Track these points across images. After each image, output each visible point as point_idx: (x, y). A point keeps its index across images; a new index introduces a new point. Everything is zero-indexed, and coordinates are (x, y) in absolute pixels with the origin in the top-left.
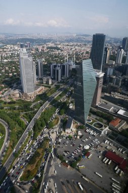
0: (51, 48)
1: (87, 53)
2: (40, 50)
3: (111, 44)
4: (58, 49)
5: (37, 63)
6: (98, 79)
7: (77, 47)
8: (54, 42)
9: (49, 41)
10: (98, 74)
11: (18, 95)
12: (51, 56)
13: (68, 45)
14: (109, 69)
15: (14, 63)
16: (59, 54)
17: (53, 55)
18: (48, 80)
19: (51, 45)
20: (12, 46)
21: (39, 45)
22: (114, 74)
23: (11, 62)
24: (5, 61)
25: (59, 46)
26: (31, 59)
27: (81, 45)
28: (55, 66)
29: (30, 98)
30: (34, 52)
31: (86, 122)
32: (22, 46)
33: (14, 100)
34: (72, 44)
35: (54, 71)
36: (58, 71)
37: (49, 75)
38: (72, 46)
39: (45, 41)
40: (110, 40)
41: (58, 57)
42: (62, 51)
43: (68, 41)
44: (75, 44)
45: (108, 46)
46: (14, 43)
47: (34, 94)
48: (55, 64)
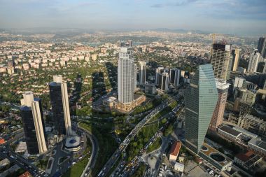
0: (158, 48)
1: (206, 55)
2: (144, 51)
3: (240, 45)
4: (167, 50)
5: (139, 66)
7: (192, 48)
8: (162, 41)
9: (156, 39)
11: (112, 104)
12: (156, 57)
13: (180, 46)
14: (237, 79)
15: (111, 64)
16: (168, 55)
17: (159, 57)
18: (151, 88)
19: (158, 44)
20: (111, 45)
21: (144, 44)
23: (108, 63)
24: (101, 61)
25: (169, 46)
26: (131, 61)
27: (197, 45)
28: (162, 71)
29: (127, 109)
30: (136, 52)
31: (200, 150)
32: (122, 45)
33: (107, 110)
34: (185, 44)
35: (160, 77)
36: (165, 77)
38: (186, 46)
39: (151, 40)
40: (240, 41)
41: (166, 60)
42: (172, 52)
43: (181, 40)
44: (190, 44)
45: (235, 47)
46: (113, 41)
47: (133, 104)
48: (162, 68)
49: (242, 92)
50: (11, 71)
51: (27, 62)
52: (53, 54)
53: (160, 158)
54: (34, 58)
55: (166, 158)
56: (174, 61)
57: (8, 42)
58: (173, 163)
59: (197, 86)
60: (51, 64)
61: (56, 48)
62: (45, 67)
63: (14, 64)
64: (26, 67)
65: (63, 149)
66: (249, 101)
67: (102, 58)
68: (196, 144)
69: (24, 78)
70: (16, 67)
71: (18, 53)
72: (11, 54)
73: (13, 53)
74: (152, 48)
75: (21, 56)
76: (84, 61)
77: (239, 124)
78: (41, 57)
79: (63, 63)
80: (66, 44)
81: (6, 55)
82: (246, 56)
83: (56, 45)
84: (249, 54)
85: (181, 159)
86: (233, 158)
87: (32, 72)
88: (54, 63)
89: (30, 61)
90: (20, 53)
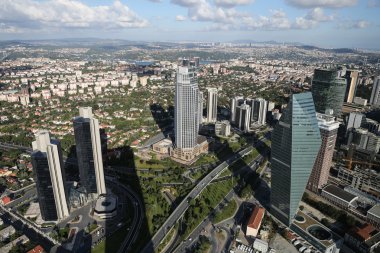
0: (236, 68)
1: (307, 79)
2: (216, 72)
3: (361, 64)
4: (250, 70)
5: (206, 94)
6: (325, 133)
7: (287, 69)
8: (244, 58)
9: (235, 56)
10: (325, 123)
11: (165, 150)
12: (233, 83)
13: (270, 65)
14: (352, 116)
15: (168, 92)
16: (251, 79)
17: (238, 82)
18: (224, 126)
19: (236, 62)
20: (169, 63)
21: (216, 63)
22: (364, 125)
23: (162, 90)
24: (154, 87)
25: (253, 66)
26: (195, 87)
27: (295, 65)
28: (240, 103)
29: (187, 158)
30: (204, 74)
31: (292, 221)
32: (185, 63)
33: (158, 157)
34: (277, 62)
35: (238, 110)
36: (244, 112)
37: (228, 117)
38: (278, 66)
39: (228, 57)
41: (248, 86)
42: (257, 74)
43: (271, 58)
44: (285, 62)
45: (353, 68)
46: (173, 58)
47: (195, 151)
48: (242, 98)
49: (361, 134)
50: (25, 101)
51: (48, 88)
52: (86, 76)
53: (232, 231)
54: (59, 82)
55: (241, 232)
56: (259, 88)
57: (24, 59)
58: (251, 240)
59: (289, 126)
60: (81, 91)
61: (90, 68)
62: (73, 95)
63: (30, 91)
64: (46, 95)
65: (92, 214)
66: (370, 149)
67: (155, 83)
68: (287, 211)
69: (43, 110)
70: (33, 95)
71: (36, 74)
72: (26, 76)
73: (29, 75)
74: (227, 69)
75: (40, 80)
76: (129, 86)
77: (353, 182)
78: (68, 81)
79: (98, 90)
80: (104, 62)
81: (20, 78)
82: (369, 81)
83: (90, 64)
84: (373, 78)
85: (264, 234)
86: (343, 235)
87: (55, 103)
88: (86, 90)
89: (52, 86)
90: (40, 75)
